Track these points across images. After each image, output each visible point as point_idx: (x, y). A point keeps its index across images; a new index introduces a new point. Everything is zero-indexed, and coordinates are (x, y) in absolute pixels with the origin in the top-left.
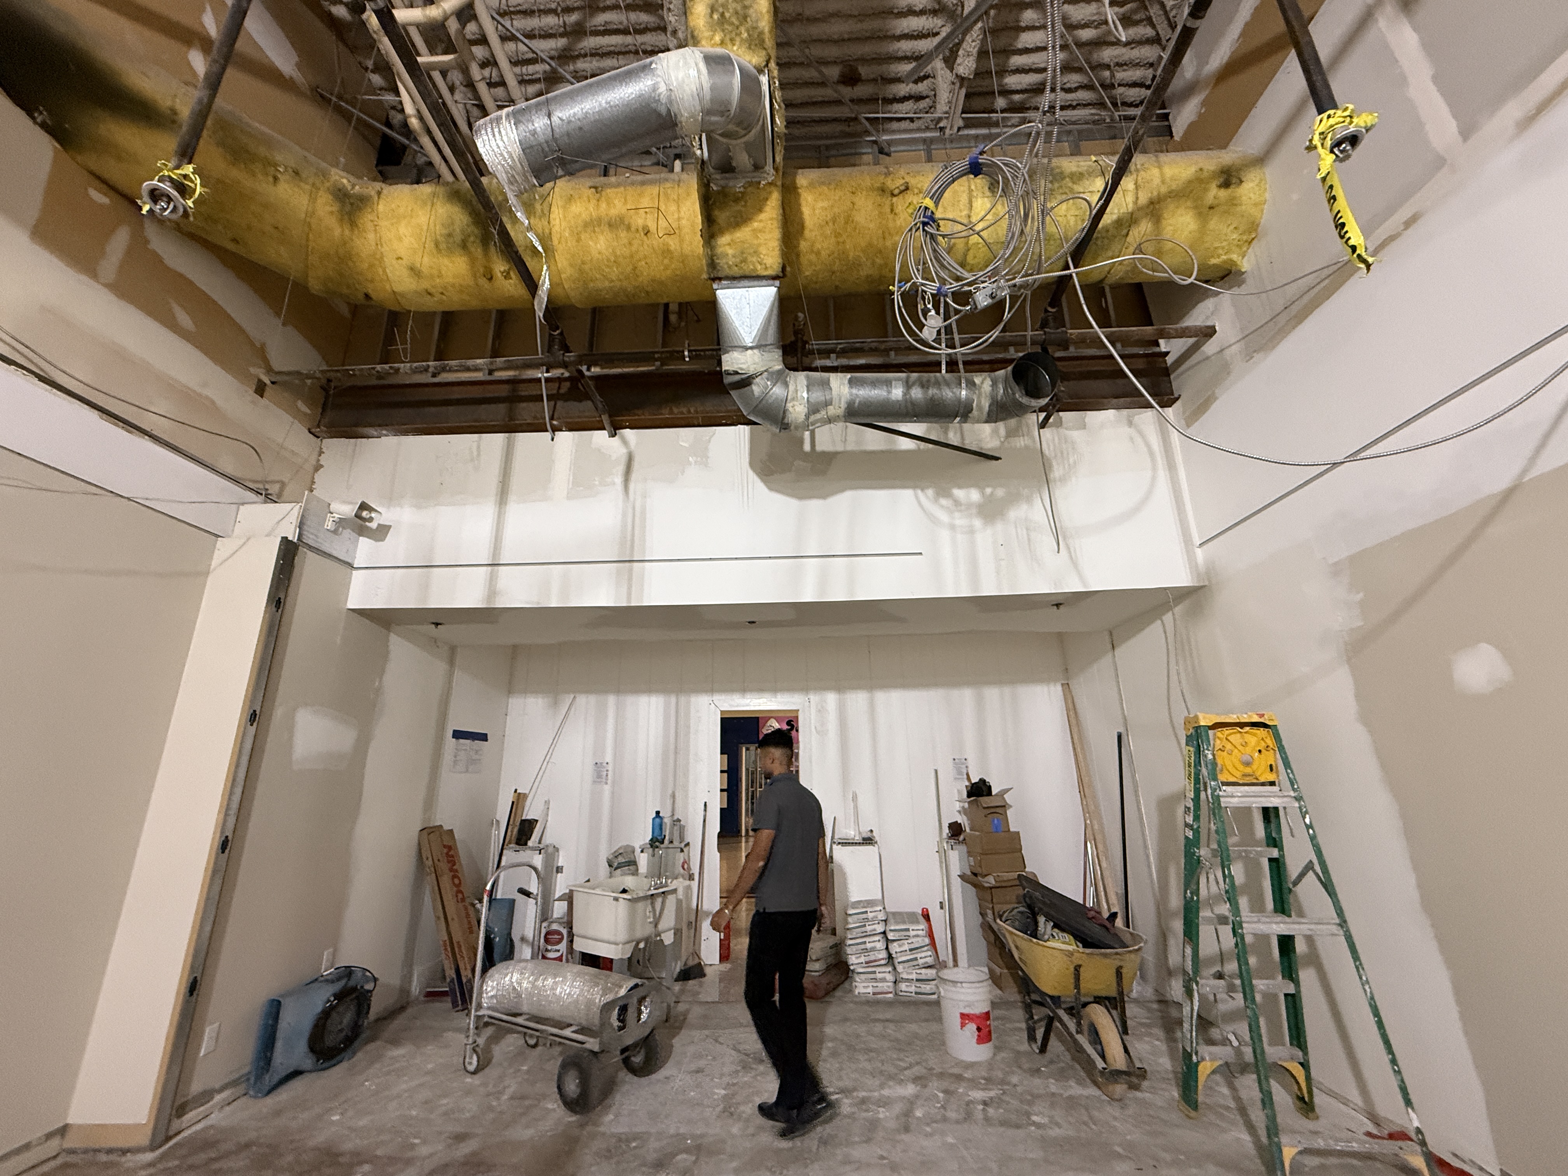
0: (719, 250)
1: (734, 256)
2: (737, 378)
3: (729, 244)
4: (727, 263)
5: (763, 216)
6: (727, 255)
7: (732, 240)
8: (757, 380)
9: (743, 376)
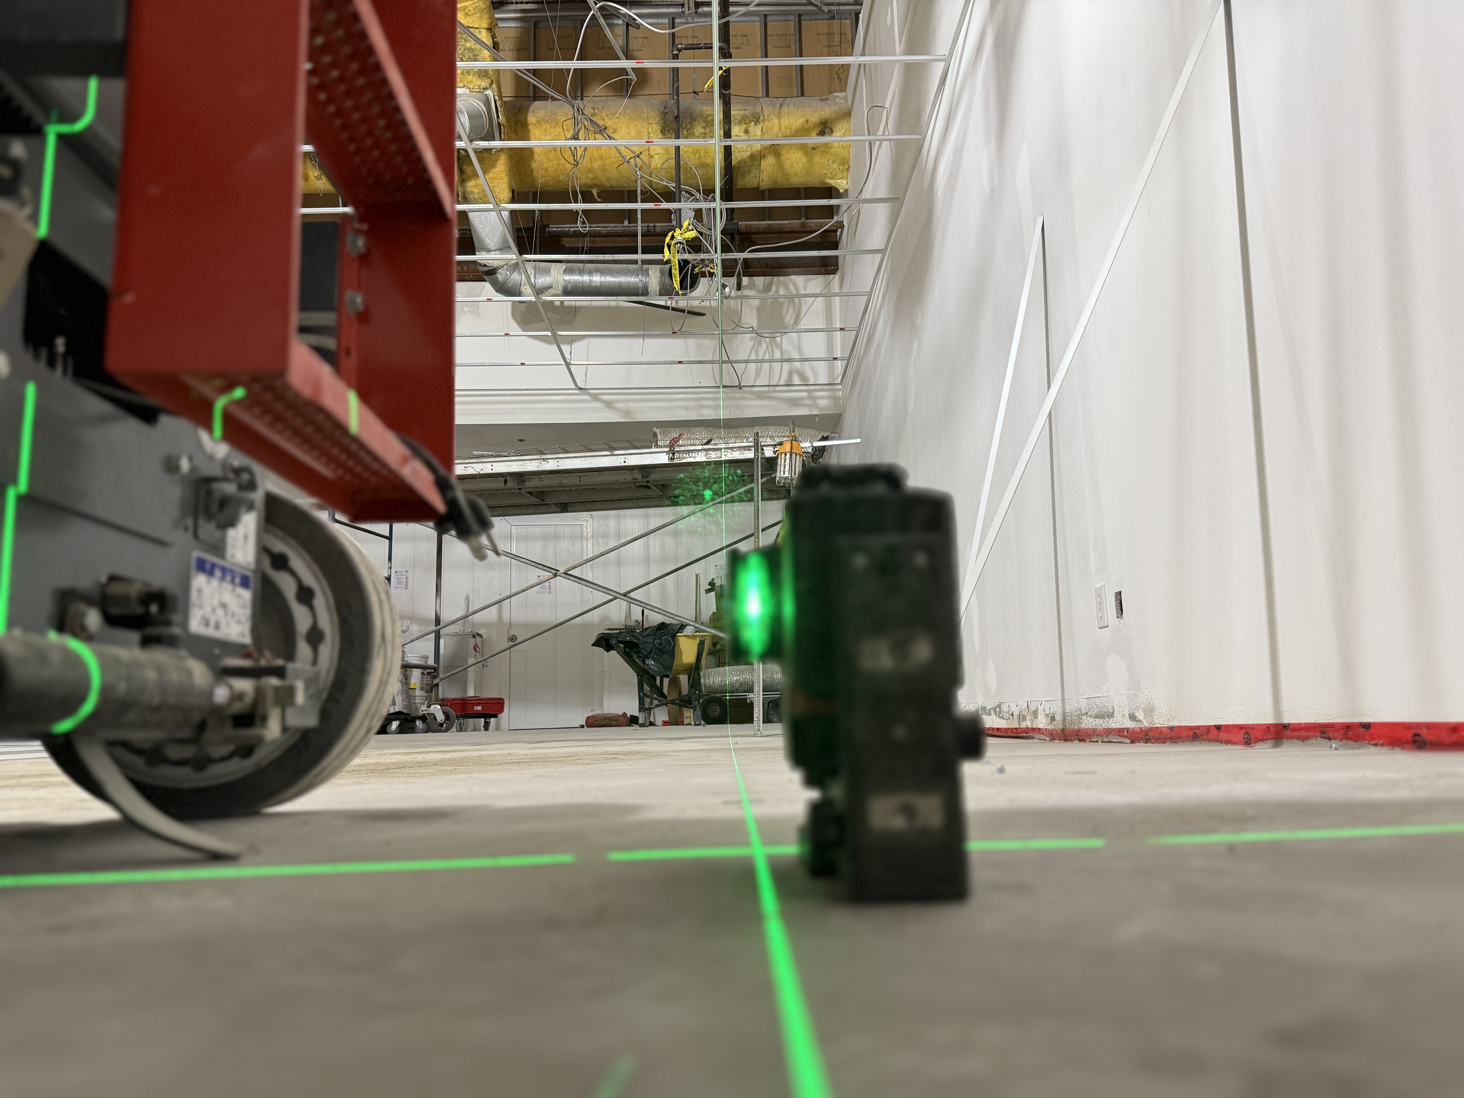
0: (468, 189)
1: (478, 193)
2: (486, 269)
3: (475, 186)
4: (474, 197)
5: (496, 170)
6: (474, 192)
7: (476, 184)
8: (500, 271)
9: (490, 268)
